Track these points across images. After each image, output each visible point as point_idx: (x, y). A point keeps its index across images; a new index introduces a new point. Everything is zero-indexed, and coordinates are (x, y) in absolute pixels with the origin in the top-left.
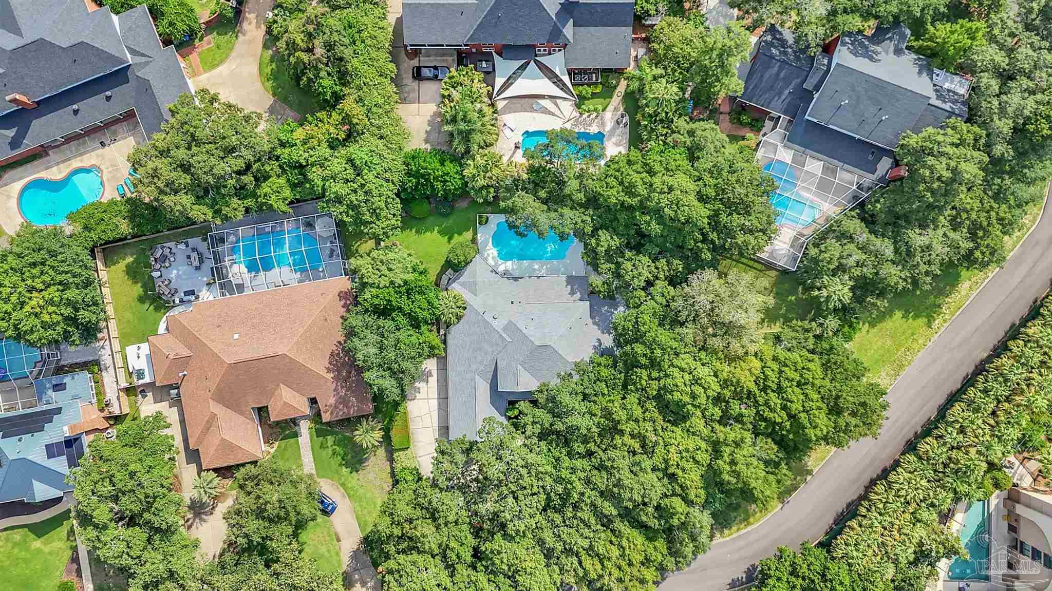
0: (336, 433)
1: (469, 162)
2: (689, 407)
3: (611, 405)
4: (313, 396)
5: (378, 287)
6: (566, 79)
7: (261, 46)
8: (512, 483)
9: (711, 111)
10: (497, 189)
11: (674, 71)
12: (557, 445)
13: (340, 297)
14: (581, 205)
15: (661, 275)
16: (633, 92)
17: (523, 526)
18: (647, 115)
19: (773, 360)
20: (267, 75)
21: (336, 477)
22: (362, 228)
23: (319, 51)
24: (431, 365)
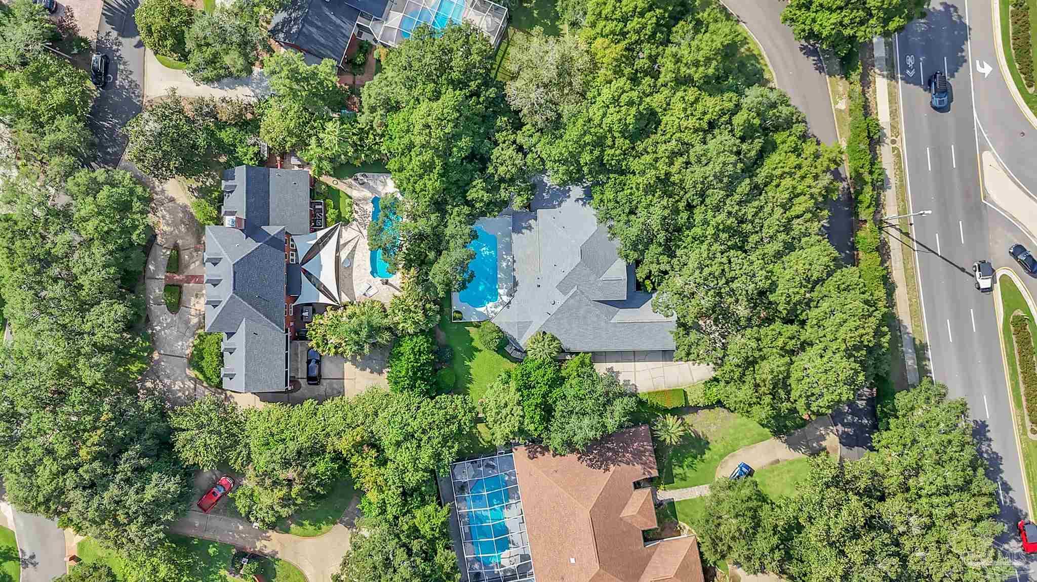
0: (670, 463)
1: (400, 327)
2: (641, 107)
3: (641, 186)
4: (632, 485)
5: (523, 417)
6: (320, 234)
7: (286, 536)
8: (718, 284)
9: (351, 93)
10: (427, 301)
11: (313, 128)
12: (680, 240)
13: (534, 458)
14: (443, 218)
15: (512, 137)
16: (334, 168)
17: (761, 272)
18: (355, 155)
19: (595, 27)
20: (315, 529)
21: (713, 463)
22: (465, 433)
23: (291, 474)
24: (601, 368)
